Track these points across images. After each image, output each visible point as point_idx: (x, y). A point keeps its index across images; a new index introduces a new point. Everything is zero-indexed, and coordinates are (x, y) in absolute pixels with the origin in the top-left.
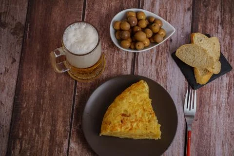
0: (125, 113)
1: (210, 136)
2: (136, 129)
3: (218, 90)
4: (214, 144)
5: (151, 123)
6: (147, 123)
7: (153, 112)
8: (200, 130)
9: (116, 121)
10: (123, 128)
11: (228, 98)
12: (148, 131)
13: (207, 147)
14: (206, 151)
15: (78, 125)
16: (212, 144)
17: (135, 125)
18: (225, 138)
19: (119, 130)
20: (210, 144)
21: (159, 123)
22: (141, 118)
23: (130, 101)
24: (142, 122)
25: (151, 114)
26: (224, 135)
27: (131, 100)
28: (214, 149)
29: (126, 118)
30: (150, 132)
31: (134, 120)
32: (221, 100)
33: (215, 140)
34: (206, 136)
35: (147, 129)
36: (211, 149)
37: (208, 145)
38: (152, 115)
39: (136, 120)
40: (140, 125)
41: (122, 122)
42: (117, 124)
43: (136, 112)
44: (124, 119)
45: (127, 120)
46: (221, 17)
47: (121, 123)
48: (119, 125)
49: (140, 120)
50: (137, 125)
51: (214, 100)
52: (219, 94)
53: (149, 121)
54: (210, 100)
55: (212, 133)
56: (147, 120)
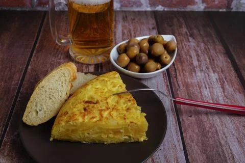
0: (90, 100)
1: (217, 132)
2: (107, 118)
3: (208, 85)
4: (226, 142)
5: (131, 111)
6: (125, 112)
7: (133, 98)
8: (199, 127)
9: (75, 110)
10: (86, 117)
11: (224, 92)
12: (128, 121)
13: (217, 146)
14: (217, 151)
15: (16, 133)
16: (223, 142)
17: (106, 114)
18: (239, 134)
19: (80, 120)
20: (220, 143)
21: (142, 111)
22: (115, 106)
23: (97, 87)
24: (117, 110)
25: (129, 100)
26: (236, 130)
27: (99, 86)
28: (228, 148)
29: (91, 105)
30: (131, 122)
31: (104, 108)
32: (216, 94)
33: (226, 137)
34: (210, 133)
35: (125, 119)
36: (224, 148)
37: (218, 144)
38: (132, 102)
39: (108, 109)
40: (114, 113)
41: (85, 109)
42: (77, 113)
43: (106, 99)
44: (88, 106)
45: (93, 107)
46: (189, 32)
47: (83, 111)
48: (81, 113)
49: (113, 109)
50: (110, 114)
51: (206, 95)
52: (211, 89)
53: (128, 109)
54: (202, 95)
55: (218, 129)
56: (124, 109)
